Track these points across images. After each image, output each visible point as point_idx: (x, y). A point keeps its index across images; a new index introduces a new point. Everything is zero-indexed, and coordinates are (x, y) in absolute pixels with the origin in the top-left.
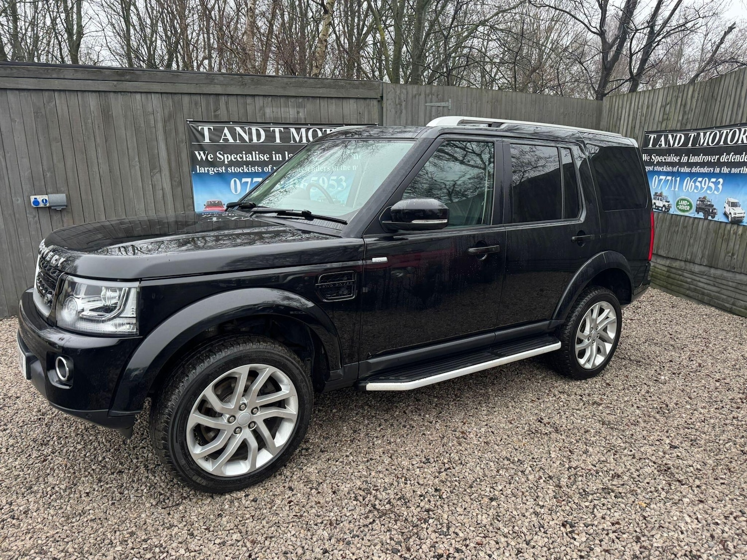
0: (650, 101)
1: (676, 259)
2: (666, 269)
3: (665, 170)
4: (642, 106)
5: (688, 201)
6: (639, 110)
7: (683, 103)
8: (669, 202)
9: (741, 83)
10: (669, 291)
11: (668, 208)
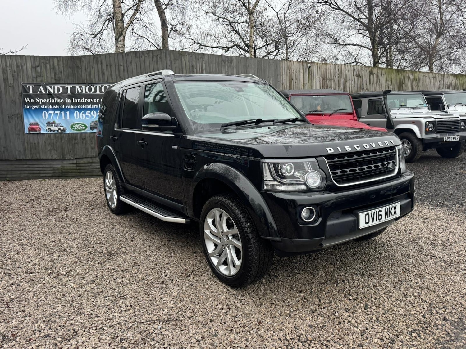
0: (19, 63)
1: (82, 158)
2: (75, 165)
3: (51, 107)
4: (11, 65)
5: (82, 124)
6: (8, 68)
7: (52, 67)
8: (63, 126)
9: (100, 62)
10: (83, 177)
11: (64, 130)
